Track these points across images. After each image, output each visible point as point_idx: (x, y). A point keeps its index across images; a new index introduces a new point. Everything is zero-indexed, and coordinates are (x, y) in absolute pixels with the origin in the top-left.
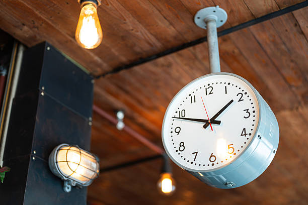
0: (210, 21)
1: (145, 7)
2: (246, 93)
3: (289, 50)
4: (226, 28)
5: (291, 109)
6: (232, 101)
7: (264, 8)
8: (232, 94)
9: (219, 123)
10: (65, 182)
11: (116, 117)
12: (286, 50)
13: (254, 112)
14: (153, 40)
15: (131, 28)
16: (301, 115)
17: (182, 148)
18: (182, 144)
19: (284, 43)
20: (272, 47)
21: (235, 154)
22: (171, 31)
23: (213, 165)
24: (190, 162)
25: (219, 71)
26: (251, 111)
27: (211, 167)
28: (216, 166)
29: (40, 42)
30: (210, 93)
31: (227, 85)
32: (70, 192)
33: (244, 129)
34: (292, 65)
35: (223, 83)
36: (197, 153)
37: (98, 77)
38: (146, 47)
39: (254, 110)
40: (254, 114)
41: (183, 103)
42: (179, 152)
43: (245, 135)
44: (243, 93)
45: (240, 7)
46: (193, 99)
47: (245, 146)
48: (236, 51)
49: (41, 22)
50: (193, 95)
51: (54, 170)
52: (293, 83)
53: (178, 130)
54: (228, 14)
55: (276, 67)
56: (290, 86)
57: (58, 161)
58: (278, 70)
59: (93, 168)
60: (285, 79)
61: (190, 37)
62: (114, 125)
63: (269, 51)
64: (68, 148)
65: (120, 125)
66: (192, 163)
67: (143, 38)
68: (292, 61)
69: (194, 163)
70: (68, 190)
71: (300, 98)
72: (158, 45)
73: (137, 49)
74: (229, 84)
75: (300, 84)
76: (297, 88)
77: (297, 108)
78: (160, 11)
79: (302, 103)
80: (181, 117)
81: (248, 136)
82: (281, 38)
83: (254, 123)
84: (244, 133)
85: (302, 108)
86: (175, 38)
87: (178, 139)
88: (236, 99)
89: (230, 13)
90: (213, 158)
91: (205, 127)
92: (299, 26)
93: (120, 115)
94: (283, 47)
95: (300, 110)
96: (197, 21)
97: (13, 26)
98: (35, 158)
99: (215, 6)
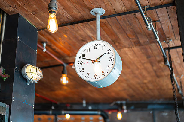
0: (98, 14)
1: (70, 5)
2: (111, 51)
3: (130, 24)
4: (104, 16)
5: (129, 48)
6: (105, 53)
7: (121, 10)
8: (105, 50)
9: (99, 62)
10: (28, 81)
11: (43, 46)
12: (129, 24)
13: (113, 59)
14: (70, 17)
15: (61, 12)
16: (133, 50)
17: (83, 71)
18: (83, 69)
19: (128, 21)
20: (123, 22)
21: (104, 75)
22: (79, 15)
23: (96, 79)
24: (86, 77)
25: (100, 39)
26: (112, 58)
27: (94, 80)
28: (97, 80)
29: (16, 13)
30: (96, 49)
31: (103, 46)
32: (29, 85)
33: (109, 66)
34: (131, 29)
35: (102, 45)
36: (89, 73)
37: (40, 30)
38: (66, 20)
39: (113, 58)
40: (113, 60)
41: (84, 51)
42: (81, 72)
43: (109, 68)
44: (110, 50)
45: (111, 9)
46: (89, 50)
47: (109, 72)
48: (106, 22)
49: (19, 6)
50: (88, 48)
51: (25, 76)
52: (131, 37)
53: (81, 63)
54: (105, 11)
55: (124, 30)
56: (129, 38)
57: (27, 72)
58: (125, 31)
59: (41, 75)
60: (127, 35)
61: (87, 18)
62: (43, 50)
63: (121, 23)
64: (31, 66)
65: (45, 50)
66: (87, 77)
67: (66, 16)
68: (131, 28)
69: (88, 77)
70: (29, 84)
71: (133, 43)
72: (72, 19)
73: (62, 20)
74: (104, 45)
75: (134, 37)
76: (132, 39)
77: (131, 48)
78: (76, 7)
79: (134, 45)
80: (83, 58)
81: (110, 68)
82: (127, 19)
83: (113, 63)
84: (109, 67)
85: (134, 47)
86: (80, 17)
87: (81, 67)
88: (107, 52)
89: (107, 11)
90: (96, 76)
91: (93, 63)
92: (136, 15)
93: (45, 45)
94: (128, 22)
95: (133, 48)
96: (91, 12)
97: (5, 6)
98: (17, 70)
99: (101, 8)
